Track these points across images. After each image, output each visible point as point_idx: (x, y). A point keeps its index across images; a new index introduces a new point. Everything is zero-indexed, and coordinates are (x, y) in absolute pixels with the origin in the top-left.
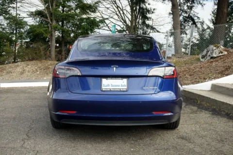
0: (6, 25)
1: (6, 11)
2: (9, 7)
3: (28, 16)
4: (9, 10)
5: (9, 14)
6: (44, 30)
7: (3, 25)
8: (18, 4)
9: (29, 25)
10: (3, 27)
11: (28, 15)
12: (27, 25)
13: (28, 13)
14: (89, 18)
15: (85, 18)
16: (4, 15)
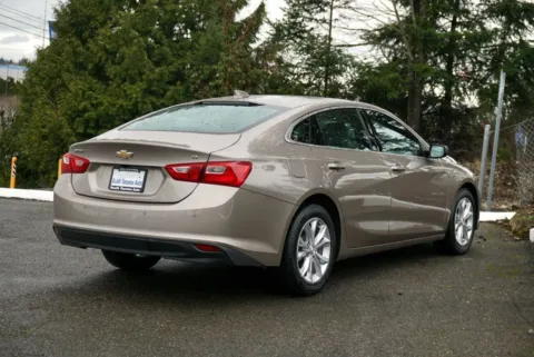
1: (304, 31)
2: (311, 19)
3: (362, 41)
4: (312, 29)
6: (390, 80)
7: (297, 66)
8: (334, 11)
9: (358, 66)
10: (296, 71)
11: (361, 37)
13: (362, 34)
16: (298, 40)
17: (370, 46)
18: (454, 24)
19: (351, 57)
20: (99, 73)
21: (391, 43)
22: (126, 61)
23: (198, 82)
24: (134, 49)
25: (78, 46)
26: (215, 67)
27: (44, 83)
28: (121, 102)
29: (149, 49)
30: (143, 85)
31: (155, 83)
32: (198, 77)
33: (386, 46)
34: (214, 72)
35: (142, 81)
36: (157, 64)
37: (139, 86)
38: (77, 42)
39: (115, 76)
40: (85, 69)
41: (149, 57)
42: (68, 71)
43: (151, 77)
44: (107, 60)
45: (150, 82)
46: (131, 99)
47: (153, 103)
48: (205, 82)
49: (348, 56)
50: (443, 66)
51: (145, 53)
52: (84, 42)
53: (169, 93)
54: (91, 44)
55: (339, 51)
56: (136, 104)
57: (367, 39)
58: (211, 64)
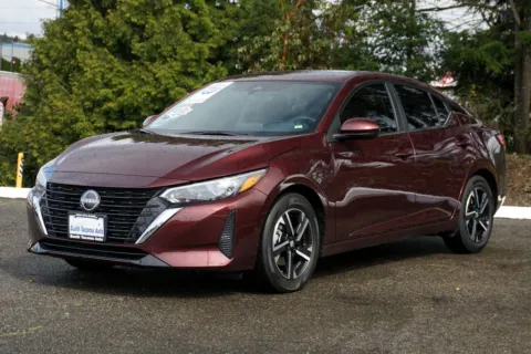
19: (441, 24)
20: (123, 51)
25: (96, 18)
26: (267, 39)
27: (56, 65)
29: (185, 20)
30: (177, 66)
34: (267, 46)
36: (194, 38)
38: (95, 14)
40: (104, 45)
41: (185, 30)
42: (85, 49)
43: (186, 57)
44: (133, 34)
45: (185, 63)
48: (256, 58)
49: (437, 21)
51: (180, 24)
52: (104, 14)
54: (111, 15)
55: (425, 16)
58: (263, 35)
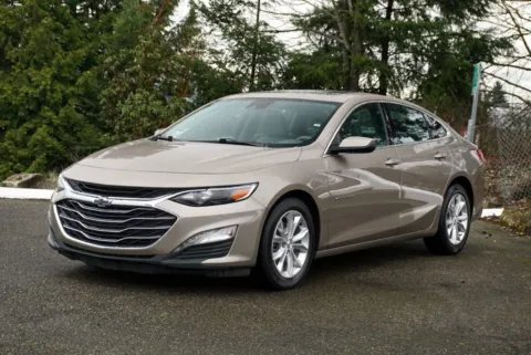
0: (228, 53)
1: (231, 15)
2: (240, 2)
3: (291, 26)
4: (239, 12)
5: (238, 21)
7: (221, 52)
9: (291, 54)
10: (221, 58)
12: (284, 54)
14: (465, 34)
15: (454, 35)
16: (224, 24)
17: (300, 33)
18: (389, 10)
21: (322, 30)
22: (31, 43)
23: (113, 68)
24: (41, 30)
28: (24, 89)
31: (66, 69)
32: (112, 63)
33: (316, 32)
35: (50, 66)
37: (47, 72)
39: (17, 60)
46: (37, 87)
47: (62, 92)
50: (379, 56)
53: (80, 80)
56: (44, 91)
57: (297, 24)
